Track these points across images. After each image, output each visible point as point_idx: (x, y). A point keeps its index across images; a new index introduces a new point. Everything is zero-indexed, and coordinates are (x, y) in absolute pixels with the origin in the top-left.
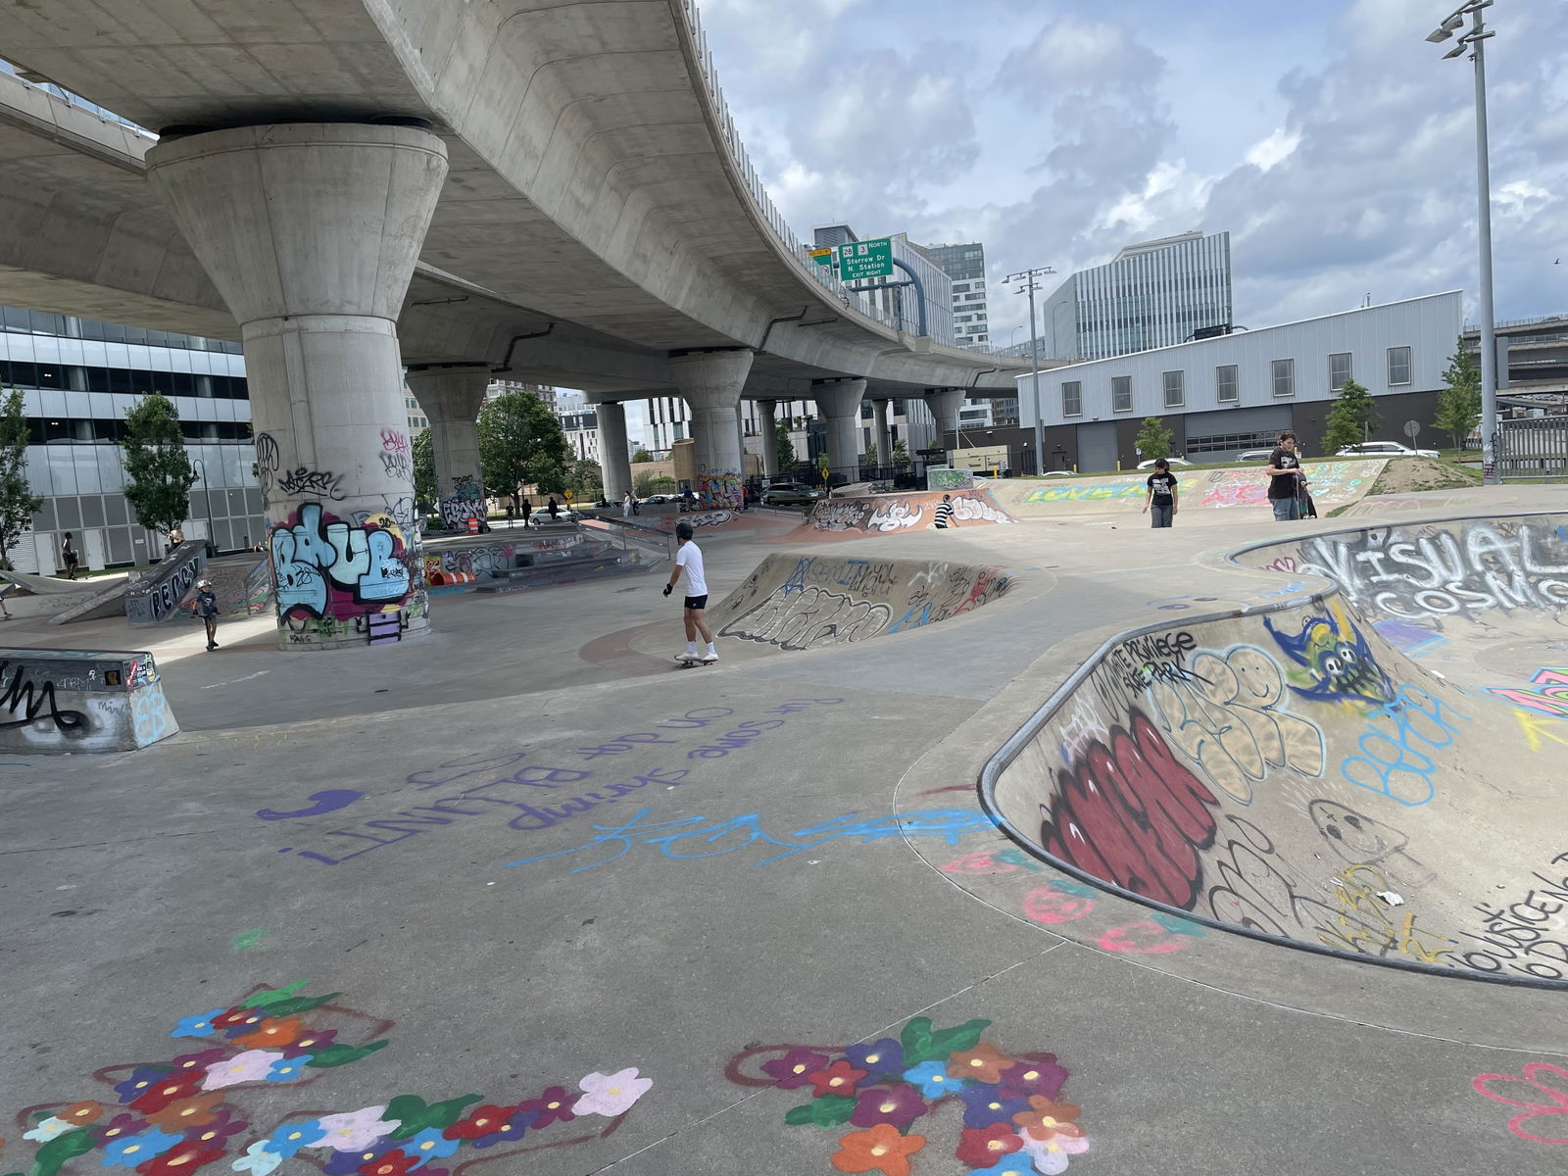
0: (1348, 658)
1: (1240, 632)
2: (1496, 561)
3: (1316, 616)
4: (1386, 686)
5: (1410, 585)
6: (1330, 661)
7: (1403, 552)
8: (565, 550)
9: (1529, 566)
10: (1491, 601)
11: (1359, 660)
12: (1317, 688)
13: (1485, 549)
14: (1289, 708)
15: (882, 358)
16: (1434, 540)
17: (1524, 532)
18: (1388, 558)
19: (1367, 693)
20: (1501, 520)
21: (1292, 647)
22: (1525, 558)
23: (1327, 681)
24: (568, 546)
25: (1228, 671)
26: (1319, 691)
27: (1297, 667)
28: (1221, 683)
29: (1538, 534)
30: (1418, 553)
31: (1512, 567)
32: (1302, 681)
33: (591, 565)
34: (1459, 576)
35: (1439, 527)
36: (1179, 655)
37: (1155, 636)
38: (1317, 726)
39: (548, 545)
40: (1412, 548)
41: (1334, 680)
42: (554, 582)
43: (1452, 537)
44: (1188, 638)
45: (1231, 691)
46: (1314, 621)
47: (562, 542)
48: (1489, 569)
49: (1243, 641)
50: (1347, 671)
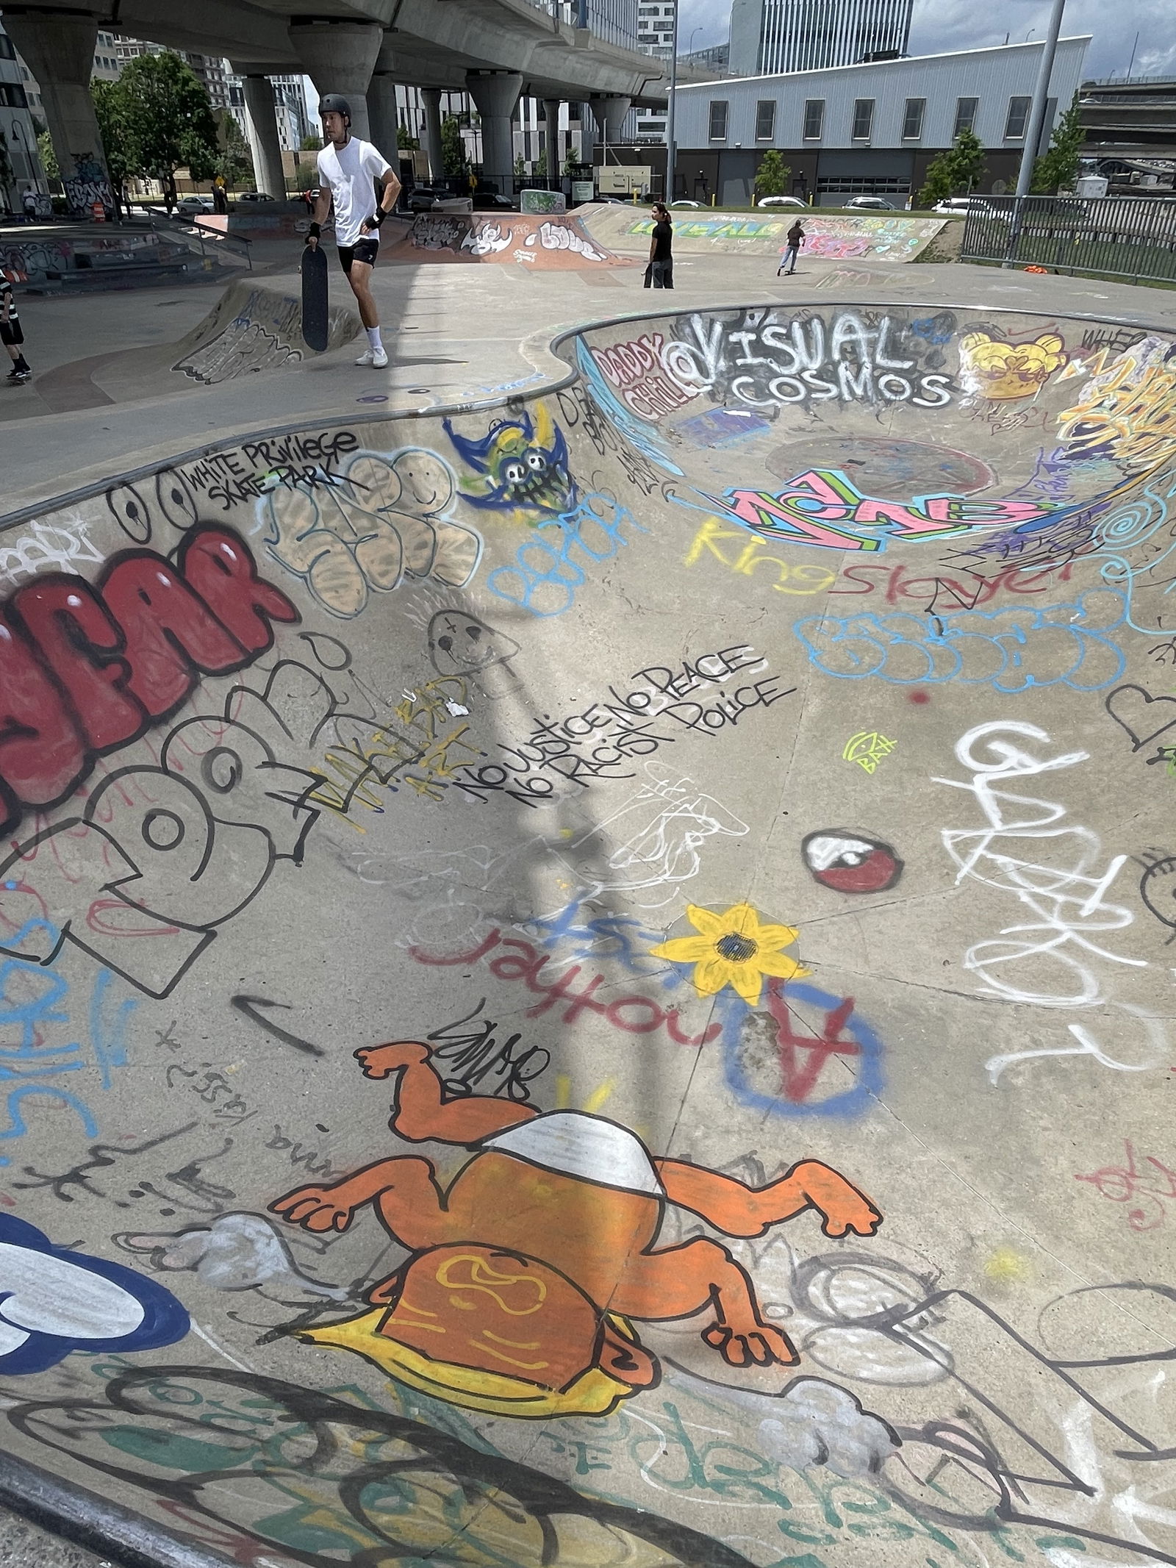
0: (536, 465)
1: (414, 434)
2: (854, 351)
3: (508, 419)
4: (569, 496)
5: (771, 369)
6: (514, 469)
7: (775, 335)
8: (127, 253)
9: (879, 360)
10: (834, 391)
11: (548, 468)
12: (490, 496)
13: (847, 338)
14: (453, 516)
15: (539, 50)
16: (805, 326)
17: (885, 323)
18: (759, 340)
19: (546, 503)
20: (869, 309)
21: (470, 452)
22: (879, 350)
23: (503, 489)
24: (133, 247)
25: (392, 474)
26: (492, 500)
27: (473, 473)
28: (379, 488)
29: (898, 324)
30: (788, 337)
31: (865, 359)
32: (475, 488)
33: (154, 271)
34: (815, 365)
35: (813, 311)
36: (333, 458)
37: (302, 437)
38: (479, 535)
39: (110, 246)
40: (783, 331)
41: (512, 488)
42: (109, 289)
43: (822, 323)
44: (349, 438)
45: (391, 497)
46: (505, 424)
47: (125, 242)
48: (844, 358)
49: (417, 444)
50: (530, 479)
